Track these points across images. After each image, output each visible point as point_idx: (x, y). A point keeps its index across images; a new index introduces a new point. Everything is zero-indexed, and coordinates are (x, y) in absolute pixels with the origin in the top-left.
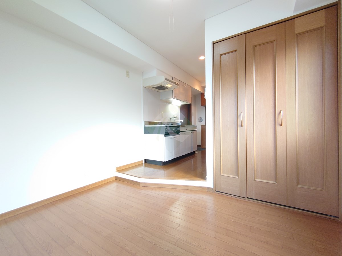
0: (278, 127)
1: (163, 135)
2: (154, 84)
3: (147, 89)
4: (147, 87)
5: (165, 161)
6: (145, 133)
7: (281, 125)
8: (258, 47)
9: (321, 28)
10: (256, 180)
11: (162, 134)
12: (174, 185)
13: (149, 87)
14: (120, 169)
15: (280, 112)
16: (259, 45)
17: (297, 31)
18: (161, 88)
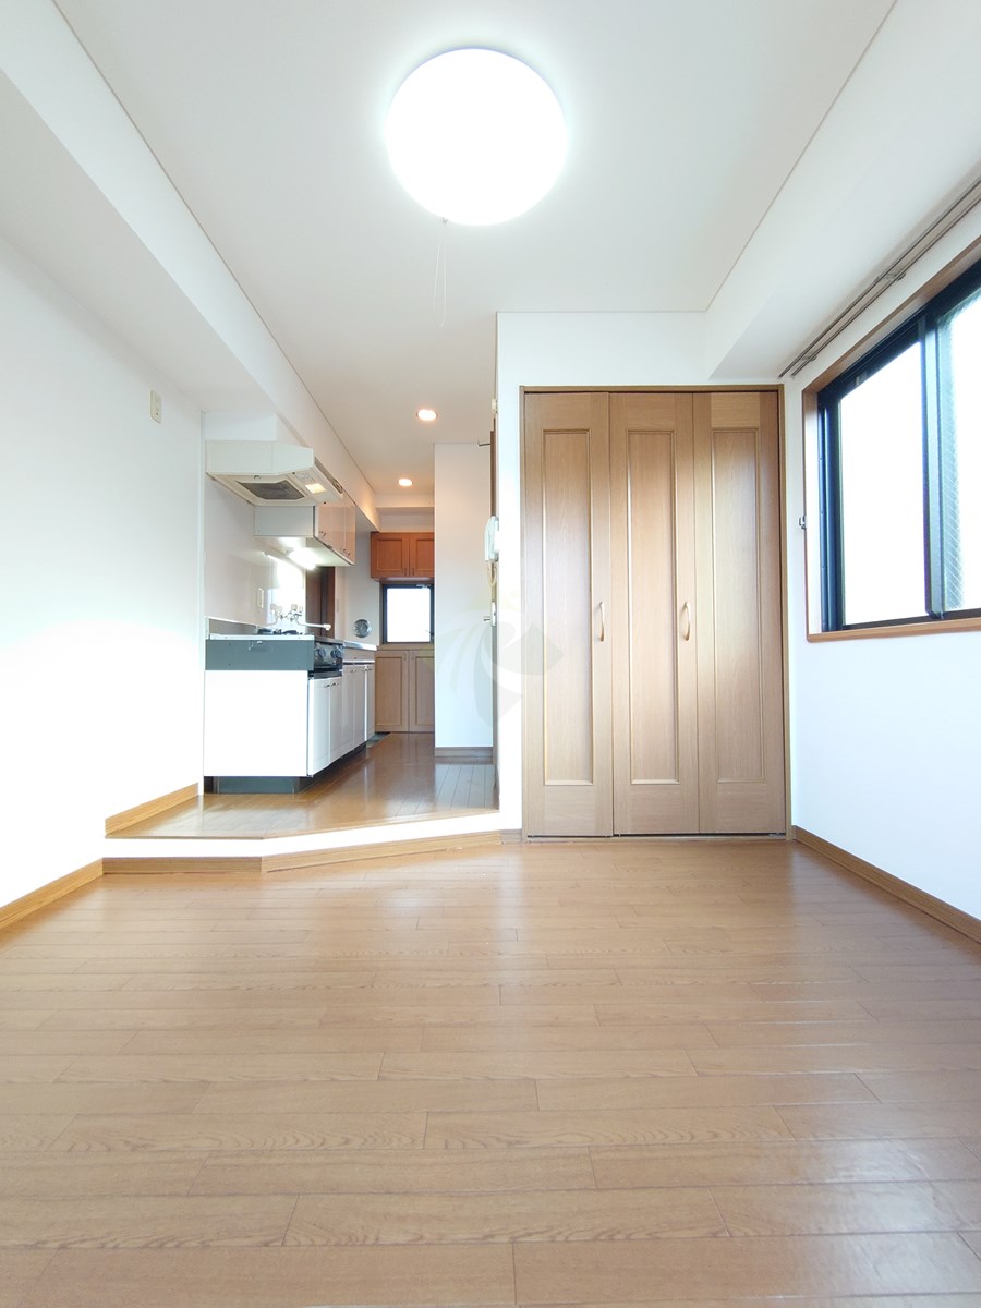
0: (681, 643)
1: (306, 673)
2: (256, 472)
3: (219, 485)
4: (218, 476)
5: (312, 772)
6: (208, 667)
7: (687, 638)
8: (637, 436)
9: (753, 430)
10: (634, 782)
11: (299, 669)
12: (396, 844)
13: (227, 477)
14: (119, 827)
15: (685, 606)
16: (641, 432)
17: (716, 423)
18: (279, 490)
